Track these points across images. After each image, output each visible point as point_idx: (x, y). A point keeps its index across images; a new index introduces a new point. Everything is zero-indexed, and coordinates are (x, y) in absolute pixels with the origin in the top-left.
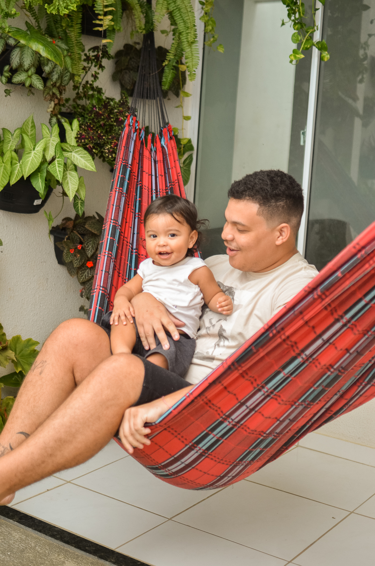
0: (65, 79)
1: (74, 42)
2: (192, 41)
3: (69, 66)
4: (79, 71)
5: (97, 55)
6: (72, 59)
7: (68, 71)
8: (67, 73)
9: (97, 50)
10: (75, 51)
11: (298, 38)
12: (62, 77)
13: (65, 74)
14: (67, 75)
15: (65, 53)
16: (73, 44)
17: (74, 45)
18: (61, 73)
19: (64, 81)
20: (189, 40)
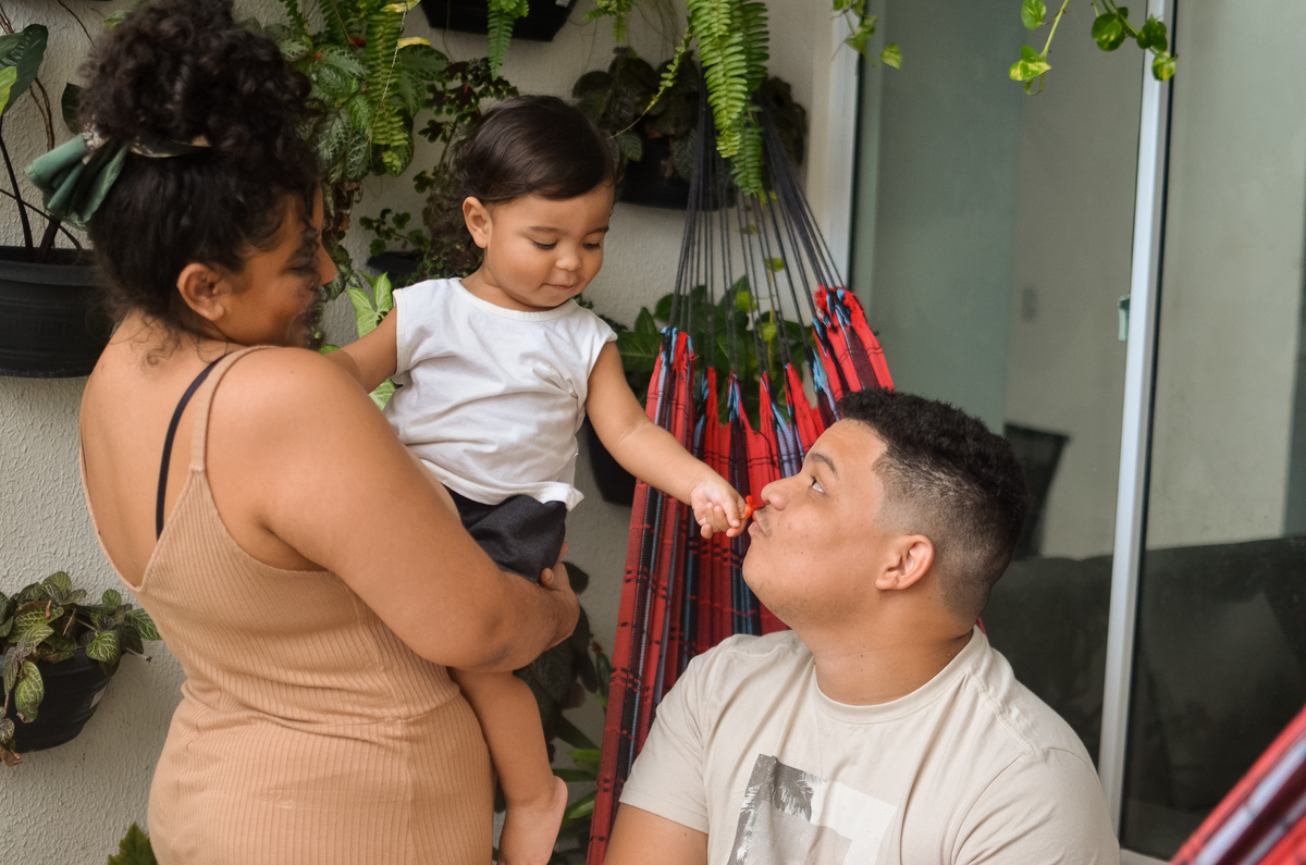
0: (352, 160)
1: (380, 54)
2: (721, 33)
3: (363, 122)
4: (392, 135)
5: (462, 87)
6: (372, 103)
7: (364, 139)
8: (358, 142)
9: (460, 74)
10: (380, 79)
11: (1039, 11)
12: (345, 155)
13: (353, 146)
14: (359, 150)
15: (354, 85)
16: (378, 58)
17: (379, 61)
18: (341, 143)
19: (351, 167)
20: (715, 30)
